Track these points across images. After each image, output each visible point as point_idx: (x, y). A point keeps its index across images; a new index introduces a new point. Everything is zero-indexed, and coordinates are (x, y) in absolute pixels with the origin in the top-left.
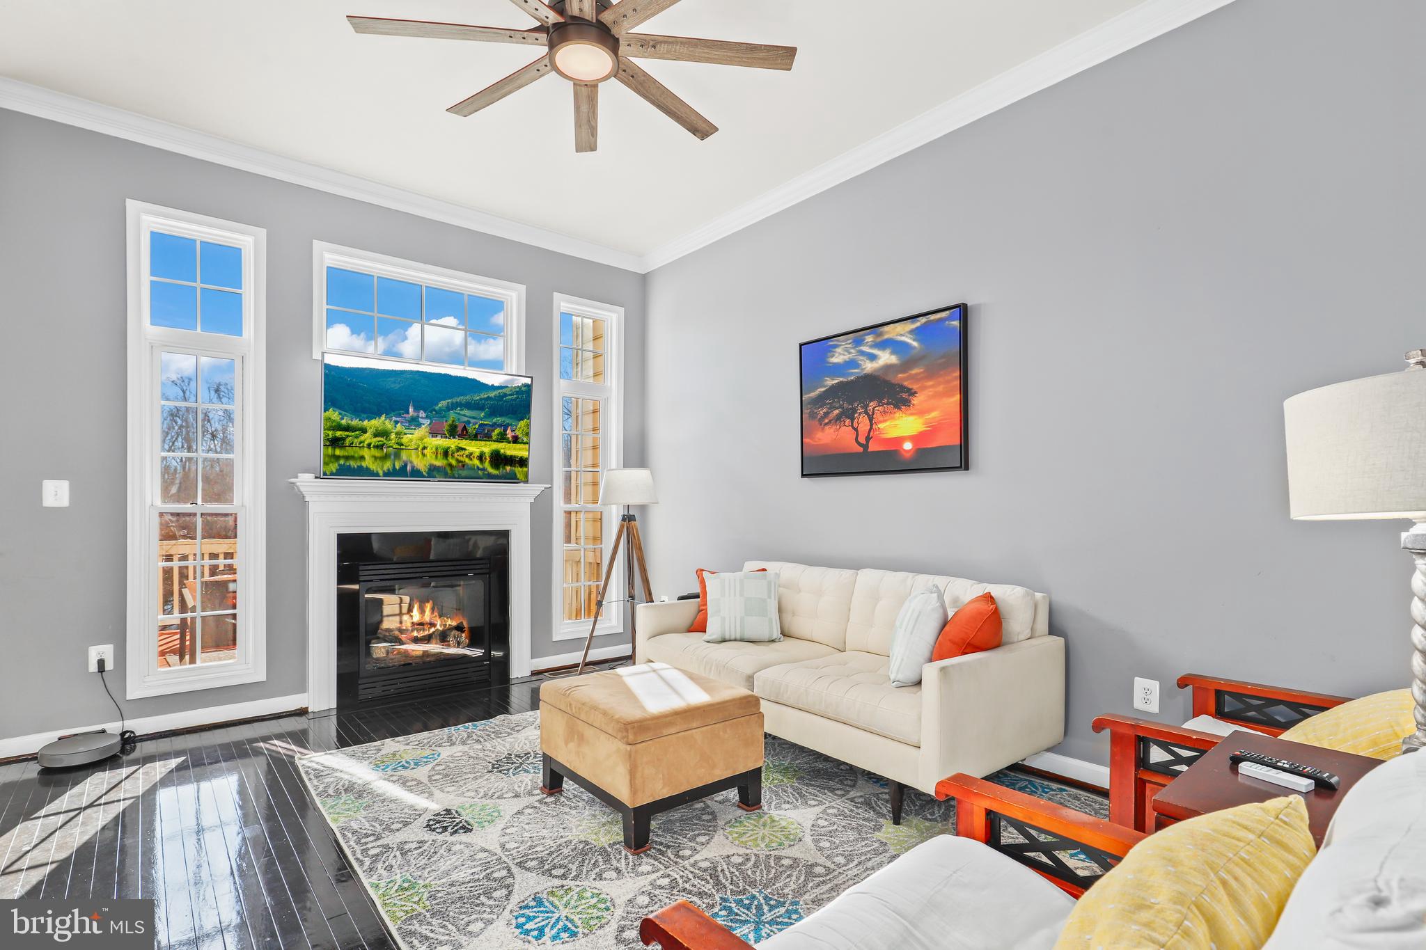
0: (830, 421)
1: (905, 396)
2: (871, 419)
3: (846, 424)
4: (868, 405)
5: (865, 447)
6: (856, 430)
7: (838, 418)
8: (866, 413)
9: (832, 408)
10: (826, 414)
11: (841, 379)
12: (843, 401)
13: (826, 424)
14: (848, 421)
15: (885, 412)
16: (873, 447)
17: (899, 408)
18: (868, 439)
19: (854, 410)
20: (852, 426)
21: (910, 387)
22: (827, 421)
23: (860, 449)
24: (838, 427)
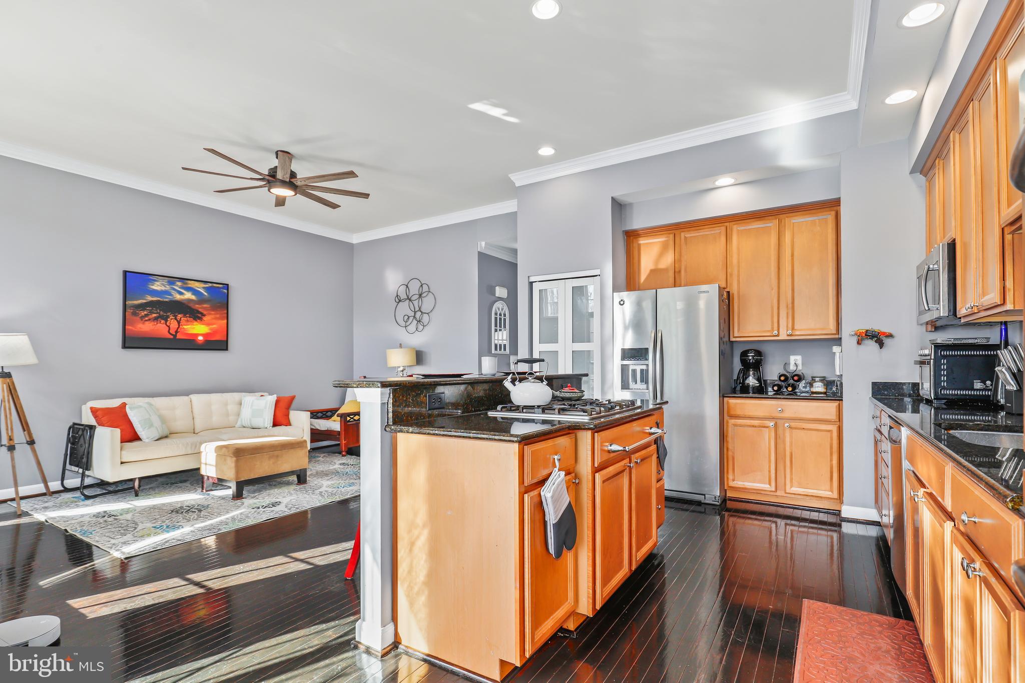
0: (149, 320)
1: (200, 315)
2: (179, 322)
3: (162, 322)
4: (177, 316)
5: (175, 336)
6: (169, 327)
7: (156, 319)
8: (176, 319)
9: (151, 313)
10: (146, 315)
11: (159, 299)
12: (160, 310)
13: (146, 320)
14: (163, 321)
15: (188, 321)
16: (179, 336)
17: (196, 320)
18: (177, 332)
19: (168, 317)
20: (166, 324)
21: (202, 312)
22: (147, 319)
23: (172, 337)
24: (155, 323)
